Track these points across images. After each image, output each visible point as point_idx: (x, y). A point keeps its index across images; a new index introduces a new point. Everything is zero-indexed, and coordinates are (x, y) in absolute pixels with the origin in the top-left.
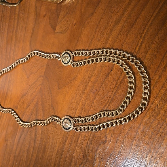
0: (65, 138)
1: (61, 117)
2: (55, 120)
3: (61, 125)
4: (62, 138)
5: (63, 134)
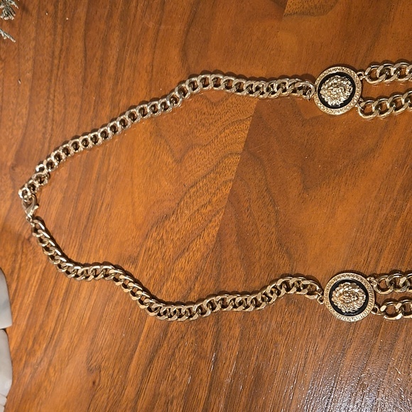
1: (319, 278)
2: (299, 290)
3: (326, 301)
5: (329, 332)
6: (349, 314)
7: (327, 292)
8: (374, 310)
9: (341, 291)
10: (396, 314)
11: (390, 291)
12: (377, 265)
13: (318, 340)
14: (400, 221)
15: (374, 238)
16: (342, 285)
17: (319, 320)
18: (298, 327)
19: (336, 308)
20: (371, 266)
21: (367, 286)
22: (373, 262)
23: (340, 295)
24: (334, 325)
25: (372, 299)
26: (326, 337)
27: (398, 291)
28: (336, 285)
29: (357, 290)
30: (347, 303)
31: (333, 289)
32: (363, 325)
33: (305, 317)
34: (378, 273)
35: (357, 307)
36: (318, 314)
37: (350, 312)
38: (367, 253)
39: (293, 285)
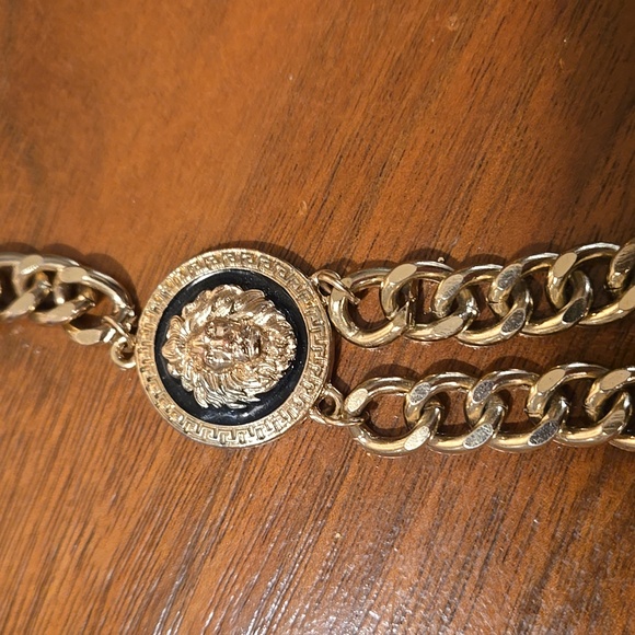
0: (171, 534)
2: (46, 304)
3: (144, 355)
4: (134, 538)
5: (145, 483)
6: (221, 416)
7: (148, 321)
8: (324, 406)
9: (201, 319)
10: (408, 429)
11: (392, 329)
12: (356, 229)
13: (99, 512)
14: (467, 56)
15: (359, 117)
16: (209, 294)
17: (111, 432)
18: (33, 456)
19: (173, 386)
20: (334, 229)
21: (308, 306)
22: (343, 215)
23: (196, 332)
24: (163, 456)
25: (318, 360)
26: (130, 503)
27: (426, 332)
28: (188, 294)
29: (262, 319)
30: (219, 369)
31: (174, 308)
32: (274, 469)
33: (63, 416)
34: (358, 258)
35: (254, 388)
36: (111, 410)
37: (225, 408)
38: (325, 175)
39: (30, 282)
